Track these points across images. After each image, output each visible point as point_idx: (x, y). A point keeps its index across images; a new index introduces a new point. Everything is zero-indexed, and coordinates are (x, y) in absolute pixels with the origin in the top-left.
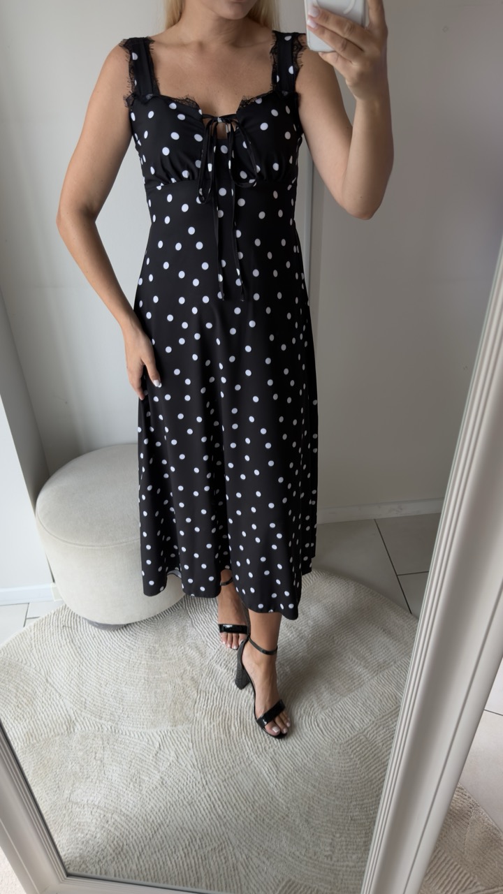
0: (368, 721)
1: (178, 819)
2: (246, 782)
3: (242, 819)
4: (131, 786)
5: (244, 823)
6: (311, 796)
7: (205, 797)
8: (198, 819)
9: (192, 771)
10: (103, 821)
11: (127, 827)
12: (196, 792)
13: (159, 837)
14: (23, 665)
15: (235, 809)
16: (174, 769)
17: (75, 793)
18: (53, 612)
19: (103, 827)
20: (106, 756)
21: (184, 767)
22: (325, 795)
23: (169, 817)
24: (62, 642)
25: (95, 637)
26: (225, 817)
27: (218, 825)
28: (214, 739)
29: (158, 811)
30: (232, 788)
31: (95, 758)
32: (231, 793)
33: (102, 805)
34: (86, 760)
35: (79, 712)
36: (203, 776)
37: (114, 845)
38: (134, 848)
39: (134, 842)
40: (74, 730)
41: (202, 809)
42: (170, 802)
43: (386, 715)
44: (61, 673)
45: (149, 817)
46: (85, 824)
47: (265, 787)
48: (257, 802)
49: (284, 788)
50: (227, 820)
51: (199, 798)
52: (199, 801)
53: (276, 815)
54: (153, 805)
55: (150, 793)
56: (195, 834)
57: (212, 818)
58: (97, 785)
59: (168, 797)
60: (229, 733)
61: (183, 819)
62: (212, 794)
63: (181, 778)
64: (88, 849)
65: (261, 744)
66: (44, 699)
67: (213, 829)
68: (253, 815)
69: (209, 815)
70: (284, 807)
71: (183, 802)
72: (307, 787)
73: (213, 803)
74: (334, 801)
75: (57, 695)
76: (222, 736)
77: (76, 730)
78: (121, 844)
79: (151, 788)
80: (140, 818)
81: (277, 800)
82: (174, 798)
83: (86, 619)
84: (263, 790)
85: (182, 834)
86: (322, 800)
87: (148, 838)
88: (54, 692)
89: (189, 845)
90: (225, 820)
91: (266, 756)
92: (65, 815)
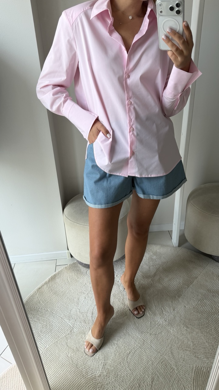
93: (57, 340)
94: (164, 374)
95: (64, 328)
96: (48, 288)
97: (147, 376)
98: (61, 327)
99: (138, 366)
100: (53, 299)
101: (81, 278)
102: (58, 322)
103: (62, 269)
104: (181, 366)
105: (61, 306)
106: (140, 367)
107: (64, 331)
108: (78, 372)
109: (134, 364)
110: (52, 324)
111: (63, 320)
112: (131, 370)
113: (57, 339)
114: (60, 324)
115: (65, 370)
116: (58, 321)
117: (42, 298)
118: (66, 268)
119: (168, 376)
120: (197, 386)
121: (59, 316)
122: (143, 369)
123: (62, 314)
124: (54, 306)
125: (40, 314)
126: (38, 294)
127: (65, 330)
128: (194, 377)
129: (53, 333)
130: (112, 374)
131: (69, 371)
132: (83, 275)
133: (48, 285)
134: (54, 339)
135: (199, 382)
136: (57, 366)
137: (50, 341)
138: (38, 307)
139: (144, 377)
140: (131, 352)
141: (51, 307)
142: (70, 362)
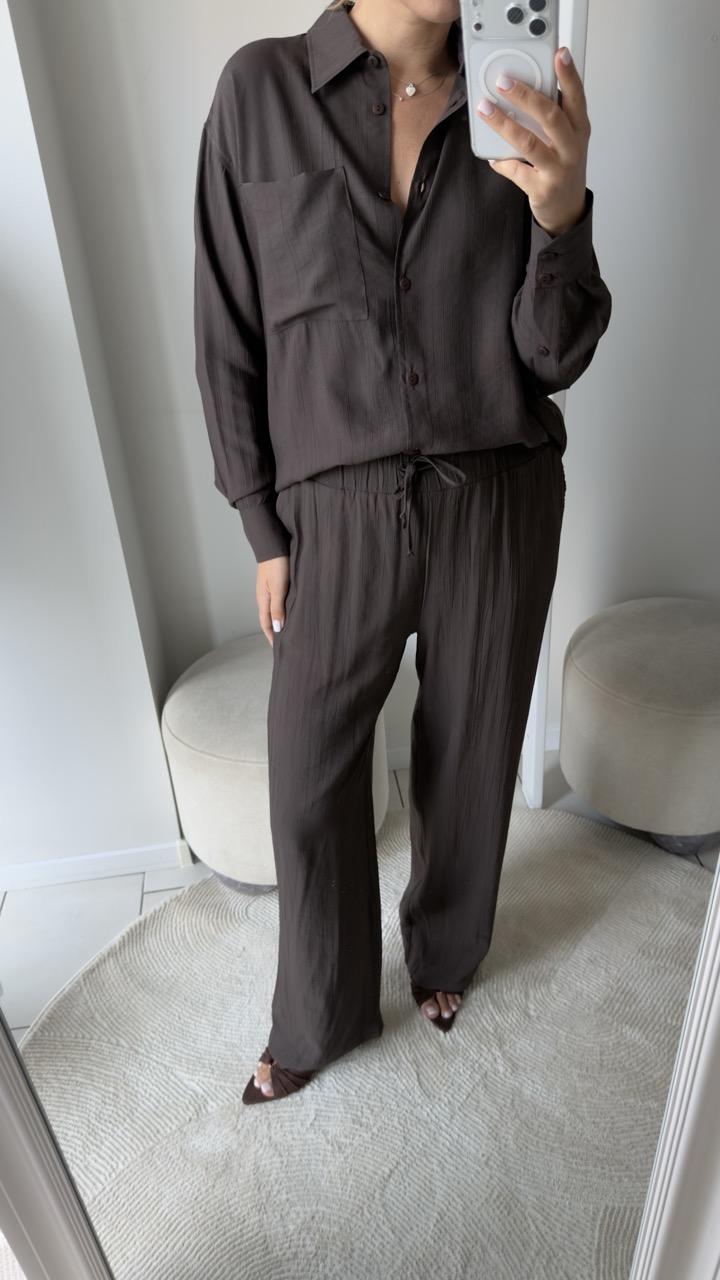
93: (151, 1143)
94: (502, 1238)
95: (173, 1102)
96: (118, 968)
97: (447, 1249)
98: (166, 1098)
99: (418, 1216)
100: (138, 1006)
101: (230, 932)
102: (154, 1082)
103: (165, 904)
104: (557, 1210)
105: (164, 1029)
106: (423, 1220)
107: (175, 1113)
108: (222, 1247)
109: (406, 1211)
110: (133, 1088)
111: (172, 1073)
112: (397, 1232)
113: (152, 1140)
114: (162, 1088)
115: (178, 1245)
116: (155, 1077)
117: (101, 1004)
118: (178, 899)
119: (515, 1243)
120: (610, 1273)
121: (157, 1063)
122: (435, 1226)
123: (167, 1053)
124: (142, 1028)
125: (93, 1058)
126: (85, 992)
127: (179, 1109)
128: (599, 1243)
129: (138, 1121)
130: (334, 1248)
131: (191, 1248)
132: (234, 922)
133: (120, 959)
134: (142, 1139)
135: (615, 1258)
136: (154, 1231)
137: (128, 1148)
138: (87, 1035)
139: (437, 1253)
140: (396, 1171)
141: (131, 1031)
142: (198, 1215)
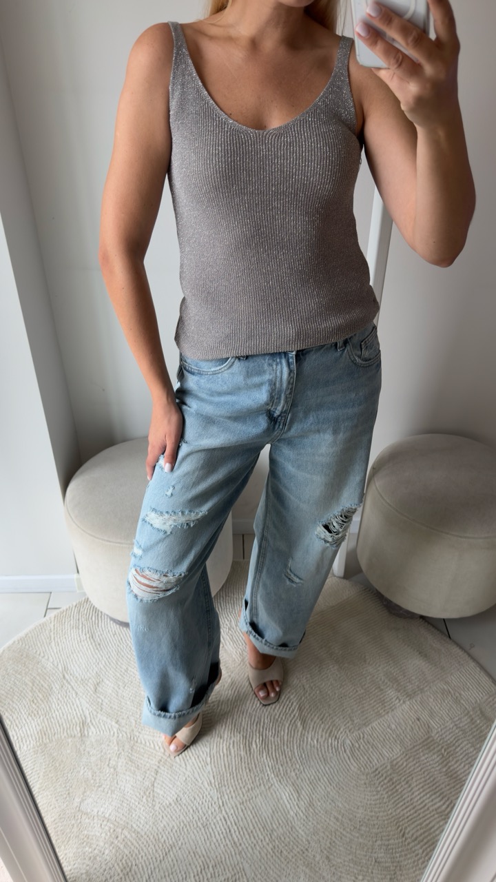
0: (398, 750)
1: (190, 841)
2: (265, 807)
3: (258, 848)
4: (144, 800)
5: (260, 853)
6: (333, 830)
7: (221, 819)
8: (212, 844)
9: (209, 789)
10: (113, 836)
11: (138, 846)
12: (212, 813)
13: (170, 860)
14: (40, 658)
15: (252, 837)
16: (189, 784)
17: (86, 802)
18: (75, 604)
19: (113, 843)
20: (120, 764)
21: (200, 784)
22: (349, 830)
23: (182, 839)
24: (81, 637)
25: (116, 634)
26: (240, 844)
27: (233, 853)
28: (233, 756)
29: (170, 831)
30: (249, 813)
31: (108, 765)
32: (248, 818)
33: (113, 818)
34: (99, 767)
35: (95, 713)
36: (219, 796)
37: (122, 864)
38: (143, 869)
39: (143, 863)
40: (88, 734)
41: (217, 833)
42: (183, 822)
43: (416, 746)
44: (78, 670)
45: (160, 837)
46: (94, 838)
47: (284, 814)
48: (275, 831)
49: (305, 817)
50: (243, 849)
51: (215, 821)
52: (214, 824)
53: (295, 847)
54: (165, 823)
55: (163, 809)
56: (208, 862)
57: (227, 845)
58: (108, 795)
59: (181, 815)
60: (250, 750)
61: (196, 842)
62: (228, 817)
63: (196, 796)
64: (95, 866)
65: (282, 765)
66: (60, 696)
67: (227, 857)
68: (271, 845)
69: (223, 840)
70: (304, 840)
71: (197, 823)
72: (330, 819)
73: (229, 827)
74: (358, 838)
75: (74, 693)
76: (242, 753)
77: (90, 734)
78: (130, 864)
79: (164, 804)
80: (152, 837)
81: (297, 831)
82: (187, 818)
83: (107, 616)
84: (282, 818)
85: (195, 859)
86: (346, 837)
87: (158, 861)
88: (71, 690)
89: (201, 872)
90: (240, 848)
91: (287, 781)
92: (73, 825)
